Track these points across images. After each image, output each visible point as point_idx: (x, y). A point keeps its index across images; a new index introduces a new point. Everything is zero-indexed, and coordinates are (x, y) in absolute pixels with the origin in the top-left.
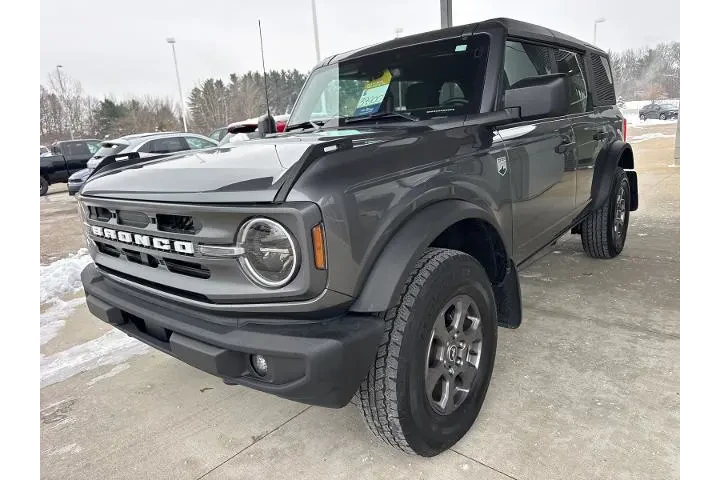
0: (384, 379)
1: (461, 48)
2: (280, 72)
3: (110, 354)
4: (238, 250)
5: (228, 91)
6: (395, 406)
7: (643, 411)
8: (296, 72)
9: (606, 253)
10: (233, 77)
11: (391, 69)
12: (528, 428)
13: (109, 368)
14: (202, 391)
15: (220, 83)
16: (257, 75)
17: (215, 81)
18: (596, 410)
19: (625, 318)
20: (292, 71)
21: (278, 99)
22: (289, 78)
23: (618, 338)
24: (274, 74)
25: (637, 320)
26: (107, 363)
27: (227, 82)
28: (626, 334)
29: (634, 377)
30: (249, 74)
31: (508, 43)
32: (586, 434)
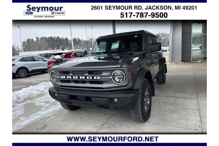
0: (138, 104)
1: (136, 36)
2: (53, 37)
3: (47, 114)
4: (111, 77)
5: (35, 42)
6: (140, 109)
7: (181, 111)
8: (58, 37)
9: (163, 83)
10: (37, 38)
11: (119, 40)
12: (161, 116)
13: (49, 117)
14: (81, 118)
15: (32, 40)
16: (45, 37)
17: (31, 39)
18: (172, 112)
19: (171, 95)
20: (57, 37)
21: (52, 45)
22: (56, 38)
23: (172, 99)
24: (51, 38)
25: (173, 95)
26: (47, 116)
27: (35, 40)
28: (173, 98)
29: (177, 105)
30: (43, 37)
31: (146, 35)
32: (172, 116)
